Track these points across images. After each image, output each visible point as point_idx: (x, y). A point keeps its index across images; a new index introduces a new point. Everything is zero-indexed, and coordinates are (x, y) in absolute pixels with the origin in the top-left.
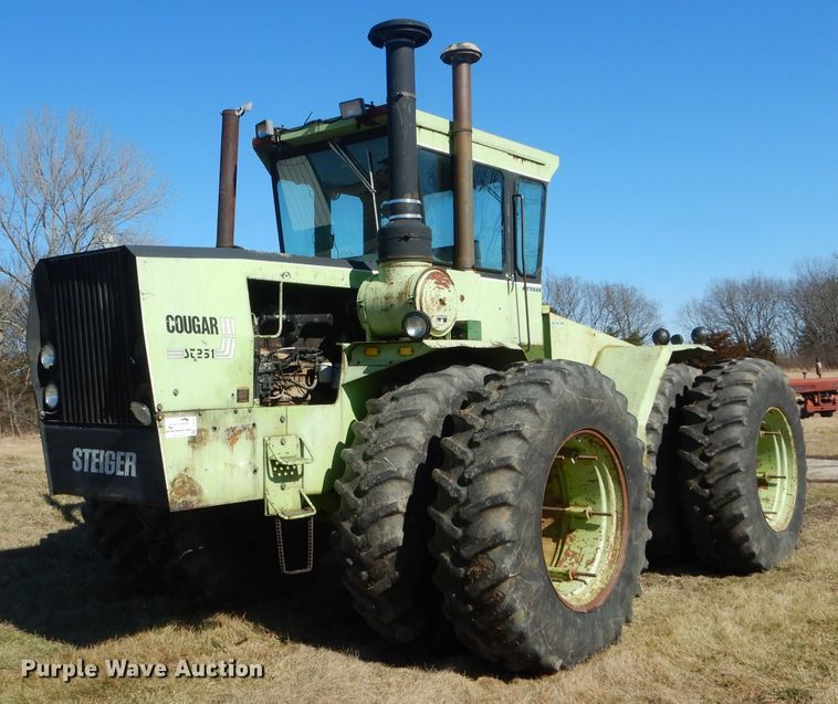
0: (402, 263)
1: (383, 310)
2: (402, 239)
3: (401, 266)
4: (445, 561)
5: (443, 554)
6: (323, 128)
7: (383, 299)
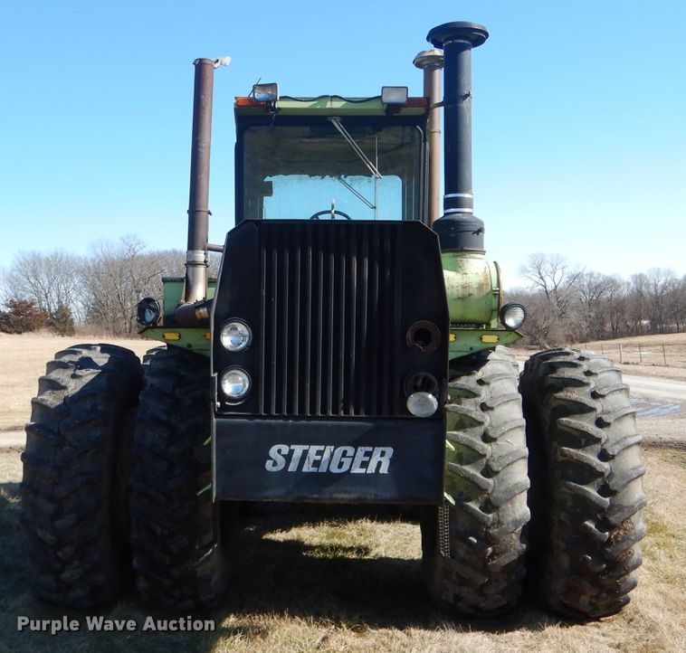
0: (474, 255)
1: (460, 298)
2: (475, 232)
3: (473, 258)
4: (591, 529)
5: (586, 523)
6: (337, 105)
7: (460, 288)
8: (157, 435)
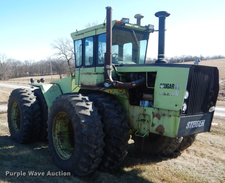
8: (118, 121)
